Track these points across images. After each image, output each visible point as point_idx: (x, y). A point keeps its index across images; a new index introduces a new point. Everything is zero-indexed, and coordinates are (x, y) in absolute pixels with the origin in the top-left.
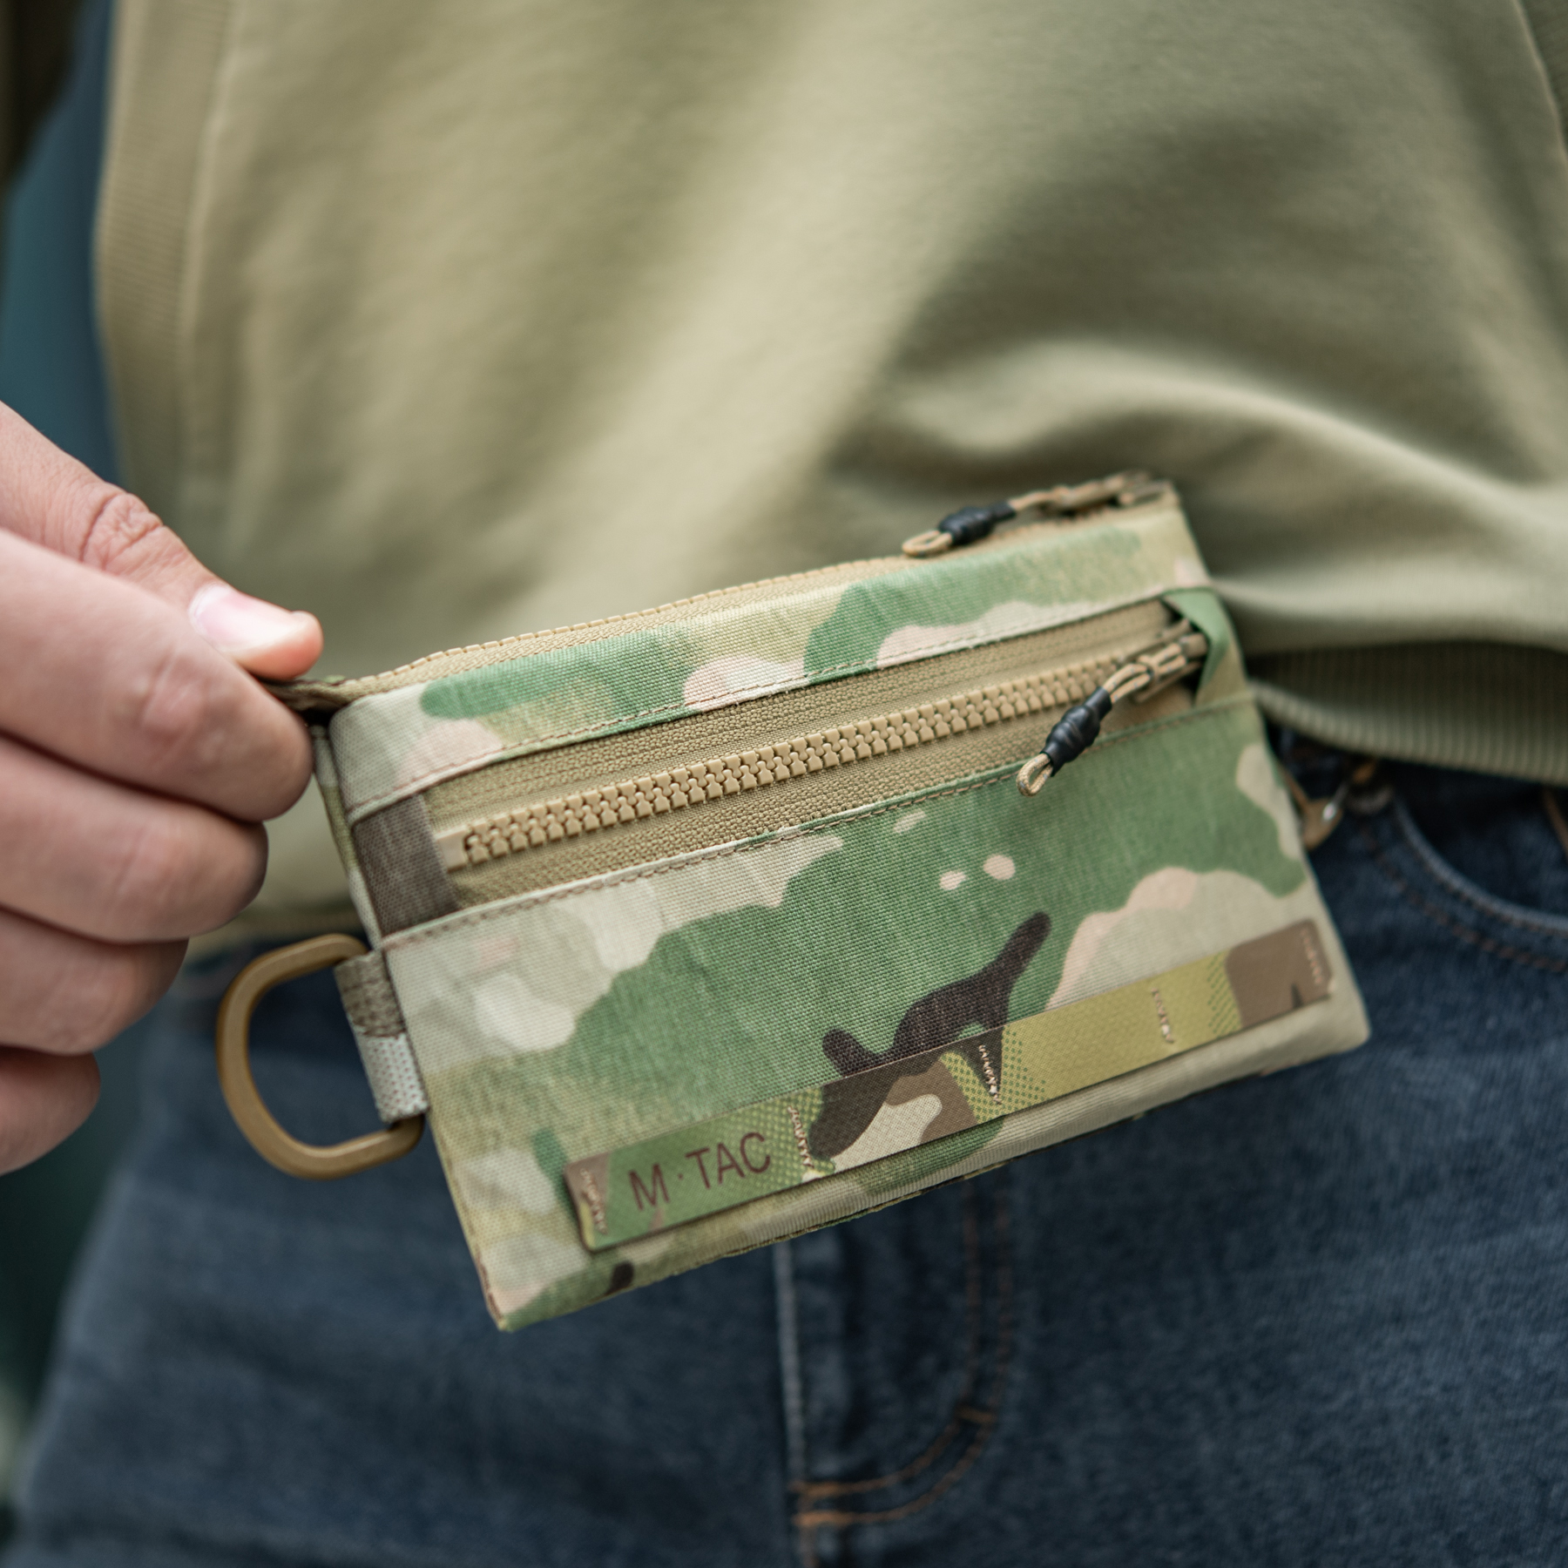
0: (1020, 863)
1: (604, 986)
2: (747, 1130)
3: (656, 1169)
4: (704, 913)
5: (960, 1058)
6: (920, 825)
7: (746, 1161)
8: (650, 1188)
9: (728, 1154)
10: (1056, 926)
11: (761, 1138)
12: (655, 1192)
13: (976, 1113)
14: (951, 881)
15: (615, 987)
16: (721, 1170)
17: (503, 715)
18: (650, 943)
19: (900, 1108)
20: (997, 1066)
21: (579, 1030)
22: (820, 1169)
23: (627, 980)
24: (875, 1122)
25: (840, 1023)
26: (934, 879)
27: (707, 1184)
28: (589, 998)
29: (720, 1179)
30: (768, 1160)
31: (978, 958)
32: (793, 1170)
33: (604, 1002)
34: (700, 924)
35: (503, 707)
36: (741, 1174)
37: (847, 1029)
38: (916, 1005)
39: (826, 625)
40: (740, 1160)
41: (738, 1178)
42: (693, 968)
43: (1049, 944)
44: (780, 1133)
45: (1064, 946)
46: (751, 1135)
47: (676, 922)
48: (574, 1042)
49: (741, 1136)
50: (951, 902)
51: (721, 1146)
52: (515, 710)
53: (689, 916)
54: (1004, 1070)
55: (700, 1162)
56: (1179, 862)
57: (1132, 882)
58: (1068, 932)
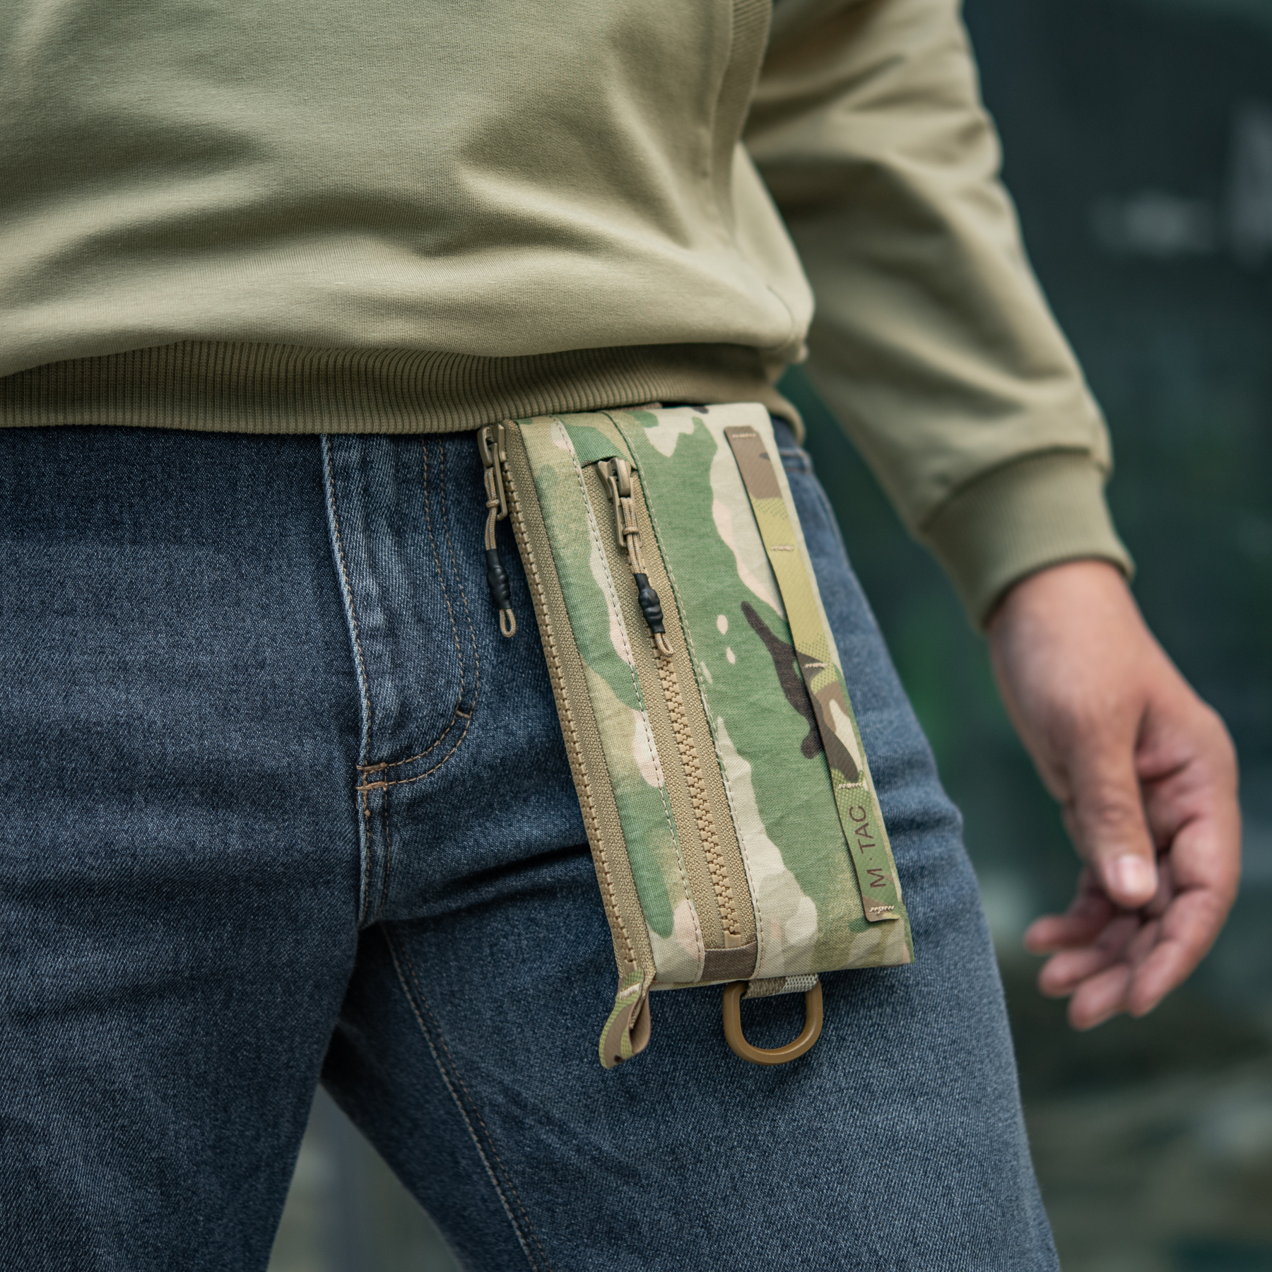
0: (721, 611)
1: (791, 875)
2: (848, 815)
3: (869, 871)
4: (755, 807)
5: (812, 682)
6: (707, 665)
7: (862, 820)
8: (876, 878)
9: (859, 829)
10: (747, 599)
11: (851, 809)
12: (878, 876)
13: (834, 680)
14: (731, 657)
15: (791, 869)
16: (866, 835)
17: (671, 894)
18: (770, 843)
19: (837, 725)
20: (813, 660)
21: (809, 895)
22: (862, 779)
23: (789, 860)
24: (843, 741)
25: (798, 745)
26: (730, 666)
27: (873, 845)
28: (796, 886)
29: (870, 837)
30: (860, 807)
31: (763, 651)
32: (863, 795)
33: (797, 877)
34: (761, 811)
35: (666, 893)
36: (867, 824)
37: (800, 742)
38: (787, 696)
39: (614, 689)
40: (862, 823)
41: (869, 827)
42: (778, 823)
43: (755, 607)
44: (849, 797)
45: (755, 597)
46: (851, 814)
47: (761, 826)
48: (814, 899)
49: (851, 820)
50: (740, 659)
51: (857, 832)
52: (668, 887)
53: (757, 817)
54: (813, 656)
55: (864, 846)
56: (709, 507)
57: (720, 542)
58: (747, 591)
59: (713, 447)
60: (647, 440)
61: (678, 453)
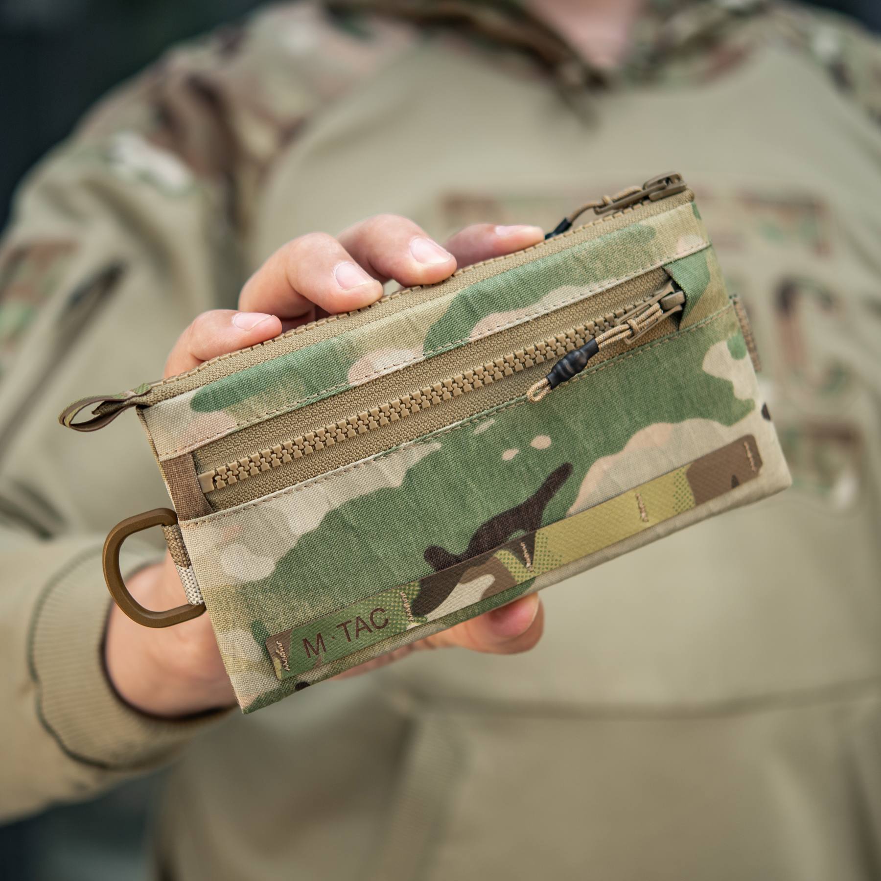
0: (554, 439)
1: (293, 544)
2: (374, 608)
3: (319, 636)
4: (355, 496)
5: (507, 552)
6: (492, 427)
7: (373, 624)
8: (315, 646)
9: (363, 622)
10: (576, 469)
11: (383, 611)
12: (318, 648)
13: (516, 579)
14: (509, 455)
15: (299, 543)
16: (358, 631)
17: (239, 406)
18: (321, 516)
19: (468, 584)
20: (531, 552)
21: (277, 568)
22: (418, 621)
23: (308, 540)
24: (453, 593)
25: (435, 542)
26: (499, 455)
27: (349, 640)
28: (283, 551)
29: (357, 636)
30: (387, 621)
31: (524, 494)
32: (401, 624)
33: (293, 551)
34: (352, 503)
35: (239, 400)
36: (371, 631)
37: (440, 545)
38: (484, 525)
39: (440, 322)
40: (370, 624)
41: (368, 633)
42: (345, 525)
43: (571, 479)
44: (394, 607)
45: (581, 480)
46: (377, 610)
47: (336, 504)
48: (274, 575)
49: (371, 611)
50: (510, 466)
51: (359, 618)
52: (246, 401)
53: (345, 499)
54: (536, 553)
55: (346, 628)
56: (662, 419)
57: (628, 436)
58: (585, 470)
59: (729, 421)
60: (714, 344)
61: (709, 380)
